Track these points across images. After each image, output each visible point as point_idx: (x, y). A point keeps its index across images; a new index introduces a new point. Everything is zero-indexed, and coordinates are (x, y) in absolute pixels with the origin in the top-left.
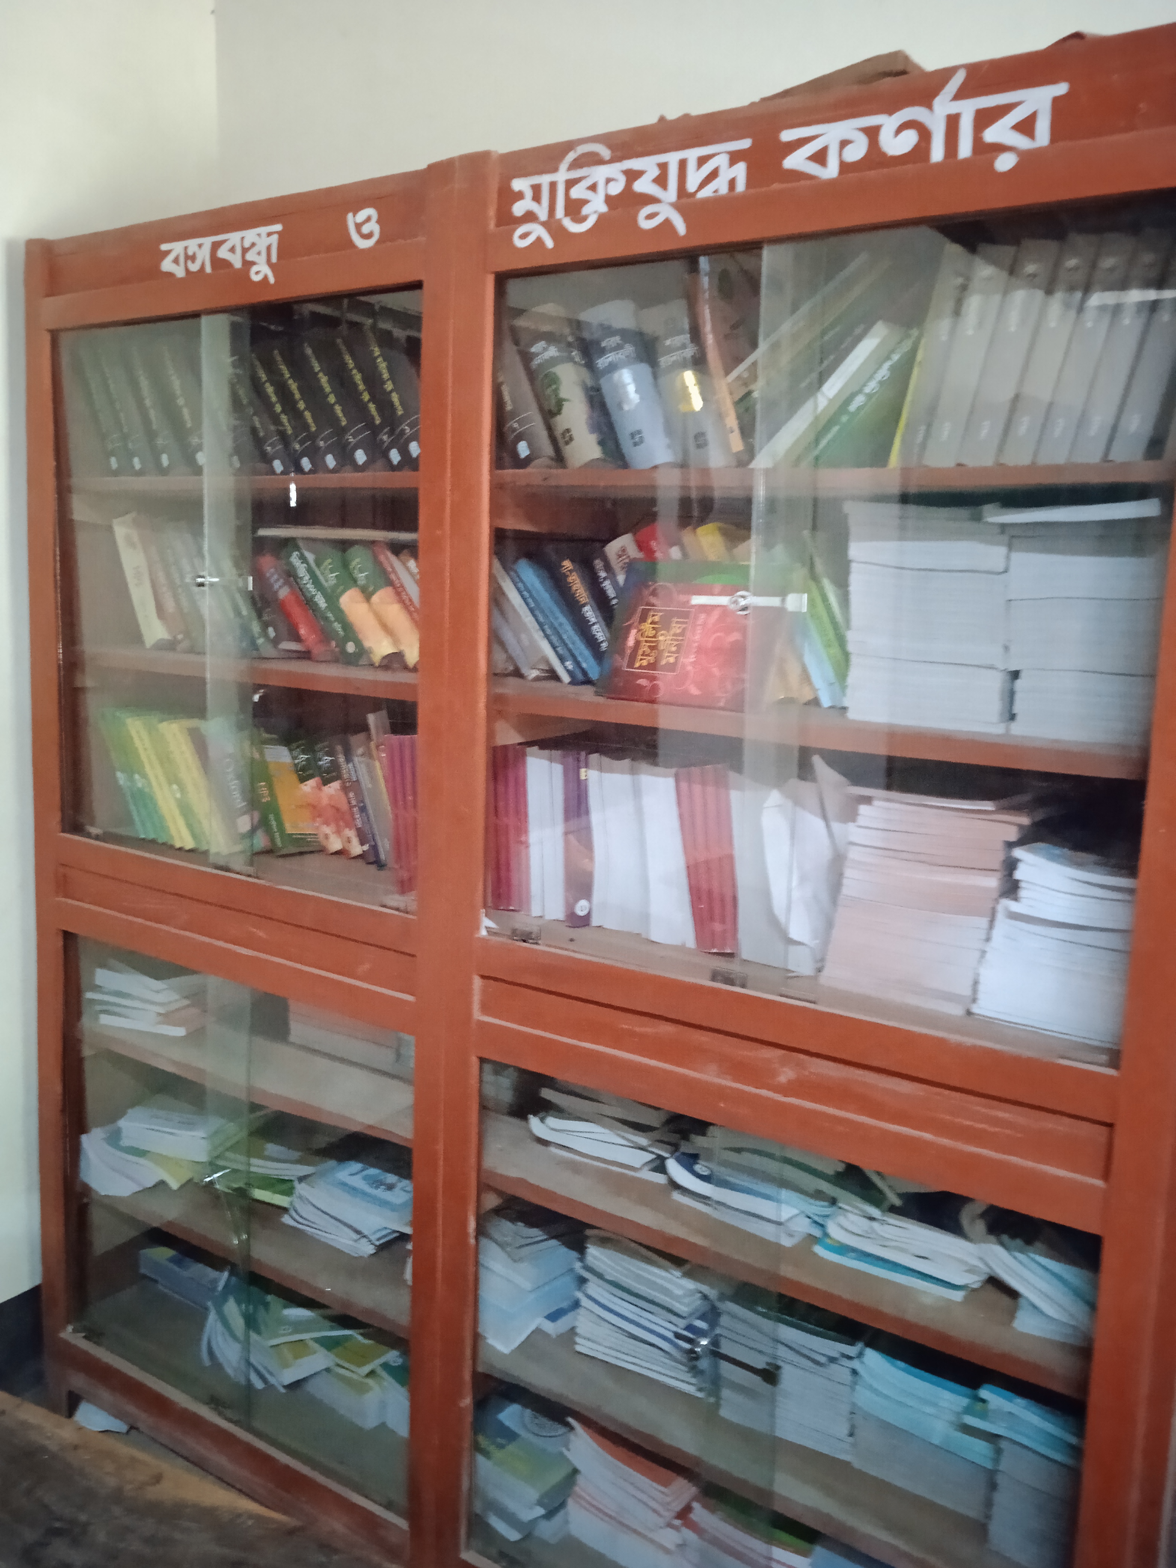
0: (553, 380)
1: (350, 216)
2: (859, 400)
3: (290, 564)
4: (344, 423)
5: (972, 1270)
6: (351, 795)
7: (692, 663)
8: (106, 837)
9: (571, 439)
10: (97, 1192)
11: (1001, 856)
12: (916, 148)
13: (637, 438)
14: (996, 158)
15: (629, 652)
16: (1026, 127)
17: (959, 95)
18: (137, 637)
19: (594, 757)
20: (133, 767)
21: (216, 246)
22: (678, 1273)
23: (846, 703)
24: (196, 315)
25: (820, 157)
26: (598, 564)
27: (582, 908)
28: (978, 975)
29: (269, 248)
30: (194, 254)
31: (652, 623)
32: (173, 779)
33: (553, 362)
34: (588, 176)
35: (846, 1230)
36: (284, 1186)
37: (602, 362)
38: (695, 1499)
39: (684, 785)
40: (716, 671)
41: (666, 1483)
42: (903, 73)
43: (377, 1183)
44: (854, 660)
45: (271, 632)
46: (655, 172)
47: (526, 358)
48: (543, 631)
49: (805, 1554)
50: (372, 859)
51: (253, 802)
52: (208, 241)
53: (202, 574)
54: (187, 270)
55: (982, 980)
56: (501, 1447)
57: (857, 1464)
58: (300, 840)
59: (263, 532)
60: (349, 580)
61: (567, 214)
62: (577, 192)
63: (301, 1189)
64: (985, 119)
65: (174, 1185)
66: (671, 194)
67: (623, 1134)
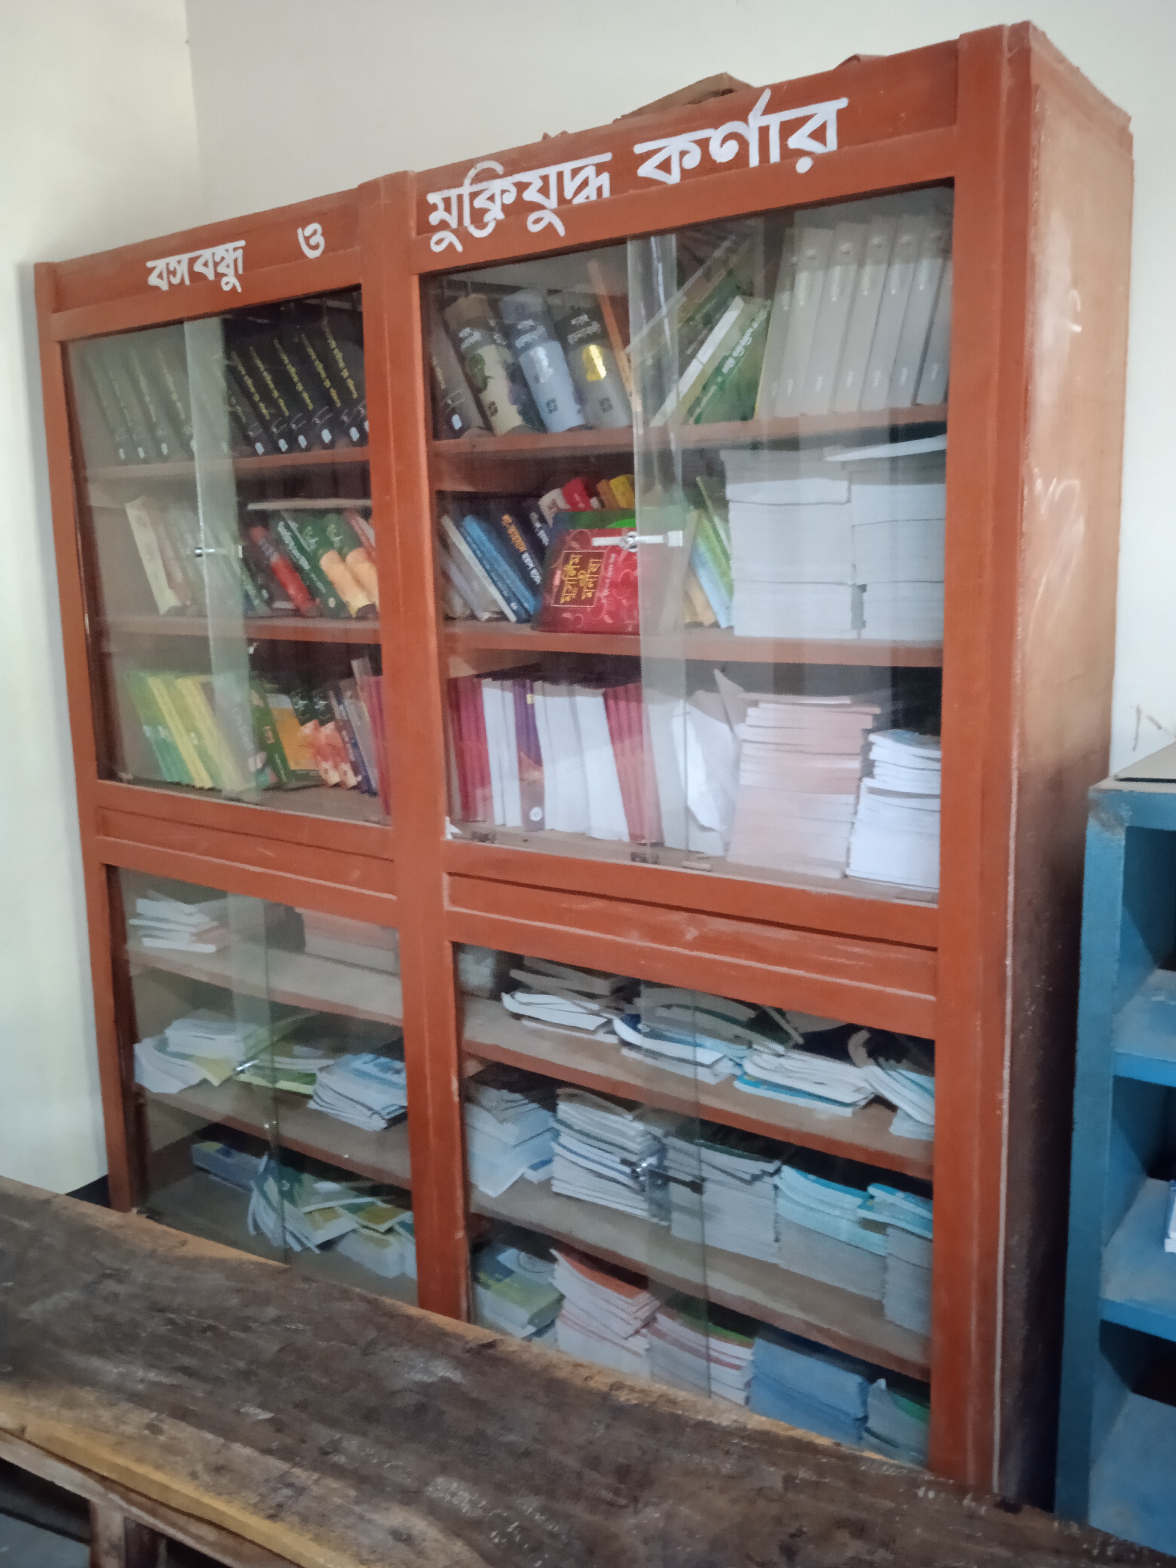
0: (479, 361)
1: (300, 231)
2: (730, 363)
3: (278, 533)
4: (311, 407)
5: (858, 1090)
6: (344, 733)
7: (606, 597)
8: (136, 781)
9: (496, 411)
10: (150, 1091)
11: (861, 742)
12: (738, 155)
13: (552, 405)
14: (796, 163)
15: (555, 590)
16: (819, 135)
17: (769, 110)
18: (153, 607)
19: (538, 685)
20: (156, 721)
21: (192, 261)
22: (629, 1117)
23: (732, 624)
24: (180, 322)
25: (665, 166)
26: (534, 516)
27: (535, 814)
28: (849, 843)
29: (236, 261)
30: (175, 269)
31: (574, 564)
32: (191, 728)
33: (476, 345)
34: (486, 189)
35: (761, 1067)
36: (310, 1078)
37: (520, 342)
38: (658, 1309)
39: (611, 702)
40: (624, 602)
41: (631, 1296)
42: (730, 91)
43: (386, 1069)
44: (737, 586)
45: (265, 594)
46: (539, 184)
47: (456, 342)
48: (491, 578)
49: (748, 1346)
50: (366, 788)
51: (262, 745)
52: (185, 257)
53: (200, 546)
54: (170, 284)
55: (853, 847)
56: (499, 1280)
57: (783, 1264)
58: (305, 776)
59: (252, 507)
60: (326, 544)
61: (473, 221)
62: (479, 203)
63: (322, 1077)
64: (788, 129)
65: (216, 1082)
66: (552, 202)
67: (578, 1002)
